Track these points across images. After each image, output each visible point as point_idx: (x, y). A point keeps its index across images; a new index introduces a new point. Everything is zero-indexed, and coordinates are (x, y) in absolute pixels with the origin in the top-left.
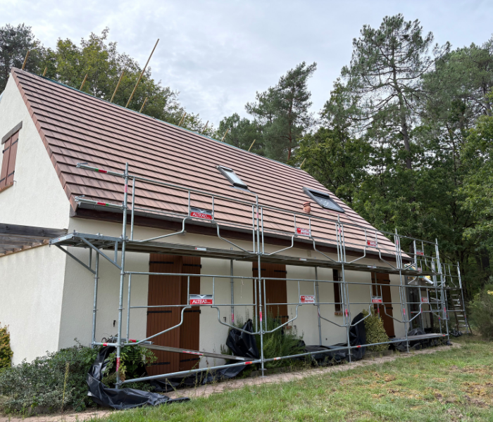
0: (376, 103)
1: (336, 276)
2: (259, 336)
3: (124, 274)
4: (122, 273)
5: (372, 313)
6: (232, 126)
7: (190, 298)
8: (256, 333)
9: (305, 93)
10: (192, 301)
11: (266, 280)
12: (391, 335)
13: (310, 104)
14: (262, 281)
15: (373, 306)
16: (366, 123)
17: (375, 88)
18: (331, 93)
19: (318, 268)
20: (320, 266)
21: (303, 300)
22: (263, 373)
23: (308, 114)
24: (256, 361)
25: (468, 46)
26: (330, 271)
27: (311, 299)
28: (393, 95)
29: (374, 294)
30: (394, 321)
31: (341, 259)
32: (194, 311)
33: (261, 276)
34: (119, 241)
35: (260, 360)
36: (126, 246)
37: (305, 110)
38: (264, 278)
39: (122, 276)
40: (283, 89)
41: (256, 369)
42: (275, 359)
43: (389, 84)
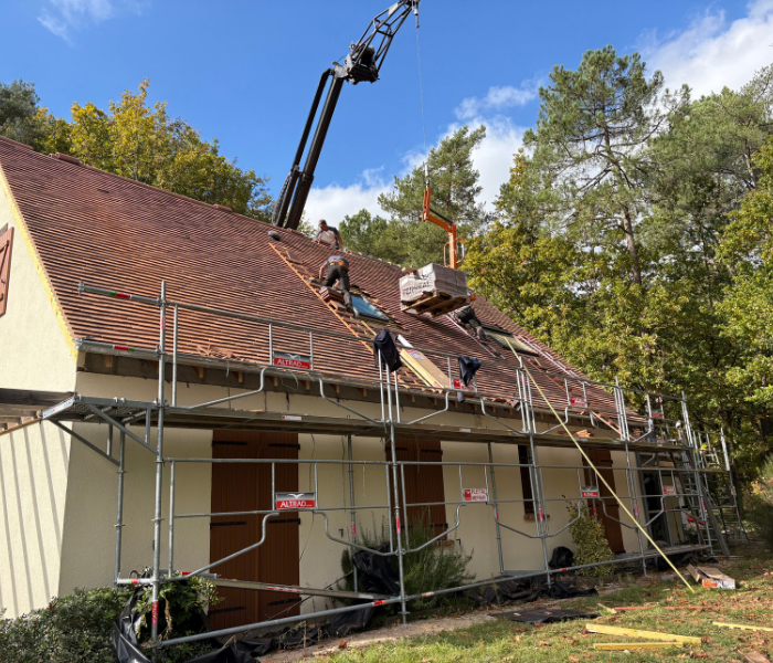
0: (580, 184)
1: (524, 455)
2: (395, 558)
3: (163, 463)
4: (159, 460)
5: (585, 514)
6: (358, 230)
7: (276, 498)
8: (392, 552)
9: (469, 174)
10: (280, 503)
11: (405, 466)
12: (618, 549)
13: (479, 190)
14: (399, 467)
15: (586, 503)
16: (567, 216)
17: (578, 160)
18: (512, 171)
19: (493, 444)
20: (496, 442)
21: (467, 496)
22: (404, 618)
23: (476, 205)
24: (393, 600)
25: (718, 92)
26: (514, 448)
27: (481, 494)
28: (606, 171)
29: (588, 484)
30: (622, 526)
31: (528, 427)
32: (290, 521)
33: (397, 459)
34: (153, 408)
35: (399, 598)
36: (164, 416)
37: (471, 200)
38: (402, 463)
39: (158, 466)
40: (436, 168)
41: (392, 612)
42: (423, 595)
43: (599, 153)
